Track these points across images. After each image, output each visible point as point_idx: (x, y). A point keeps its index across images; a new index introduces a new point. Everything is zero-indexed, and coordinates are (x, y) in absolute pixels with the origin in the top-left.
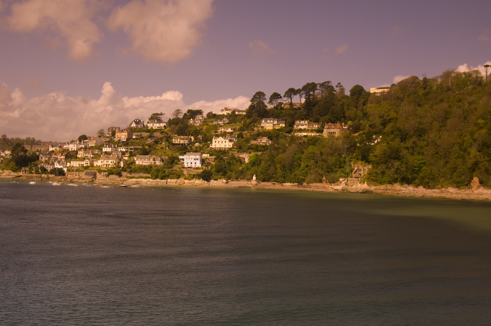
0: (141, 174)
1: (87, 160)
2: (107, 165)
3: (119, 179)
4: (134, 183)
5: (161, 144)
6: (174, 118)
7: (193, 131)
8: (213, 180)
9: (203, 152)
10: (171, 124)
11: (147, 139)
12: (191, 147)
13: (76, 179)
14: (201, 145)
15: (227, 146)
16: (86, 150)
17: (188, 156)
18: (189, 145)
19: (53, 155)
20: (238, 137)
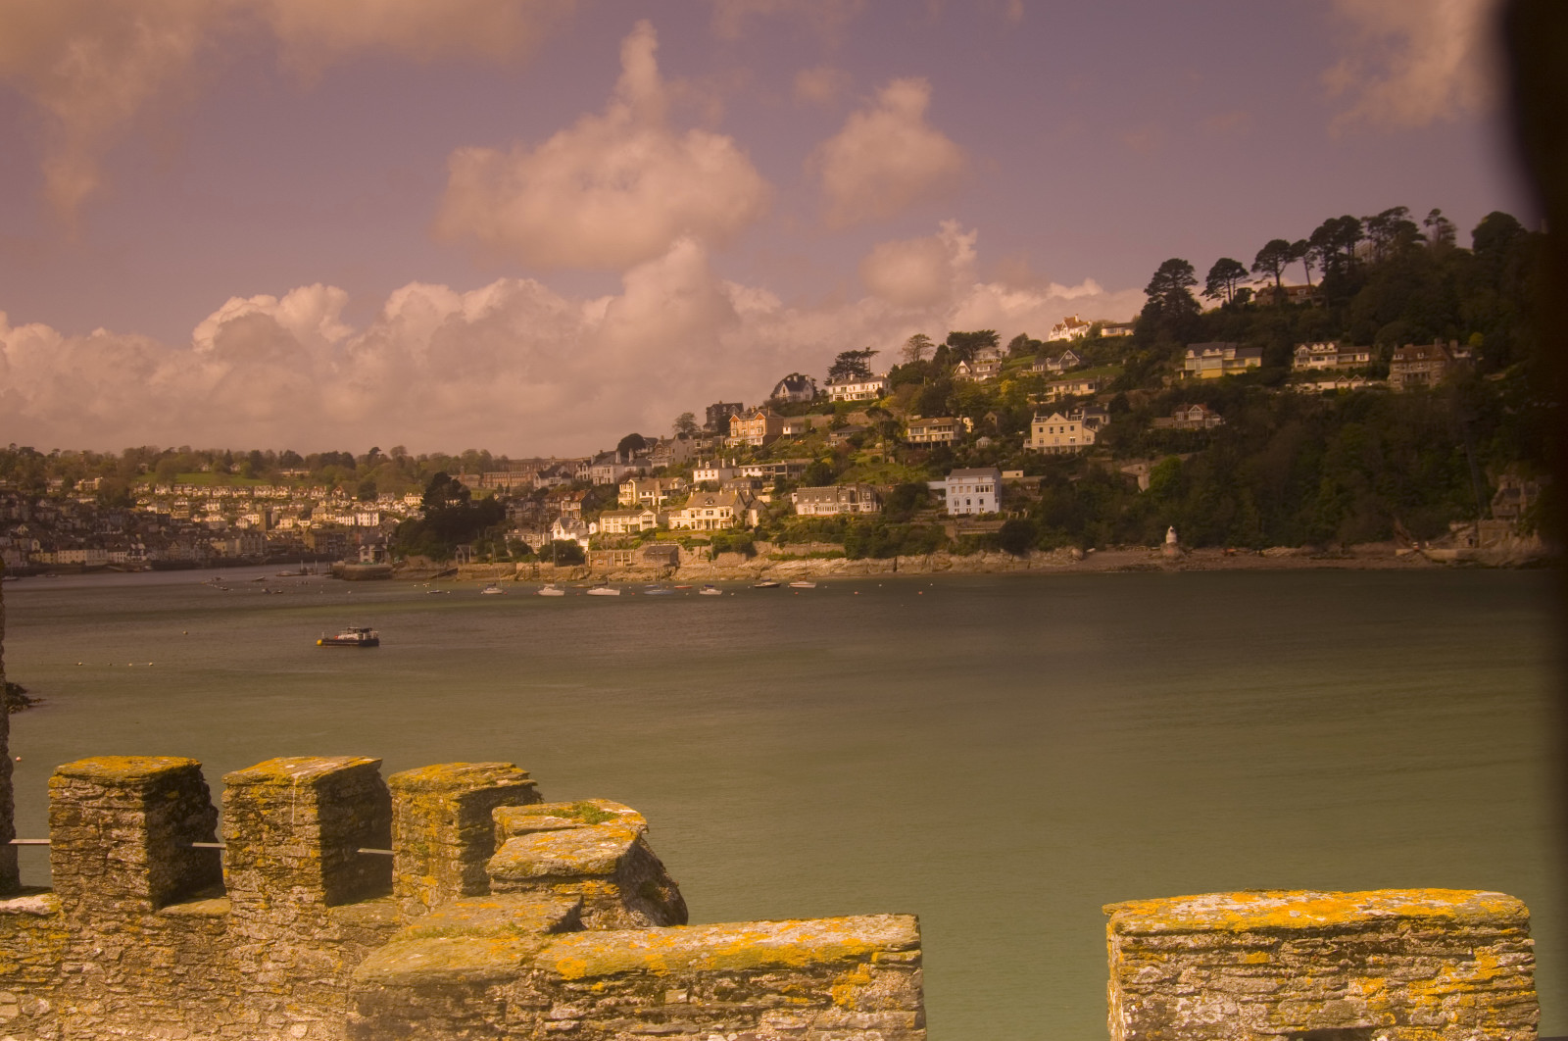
0: (815, 546)
1: (648, 513)
2: (707, 523)
3: (747, 564)
4: (794, 573)
5: (872, 446)
6: (908, 362)
7: (968, 401)
8: (1041, 550)
9: (1004, 465)
10: (898, 383)
11: (828, 435)
12: (964, 451)
13: (619, 570)
14: (997, 444)
15: (1080, 442)
16: (644, 481)
17: (955, 481)
18: (959, 444)
19: (547, 500)
20: (1112, 411)
